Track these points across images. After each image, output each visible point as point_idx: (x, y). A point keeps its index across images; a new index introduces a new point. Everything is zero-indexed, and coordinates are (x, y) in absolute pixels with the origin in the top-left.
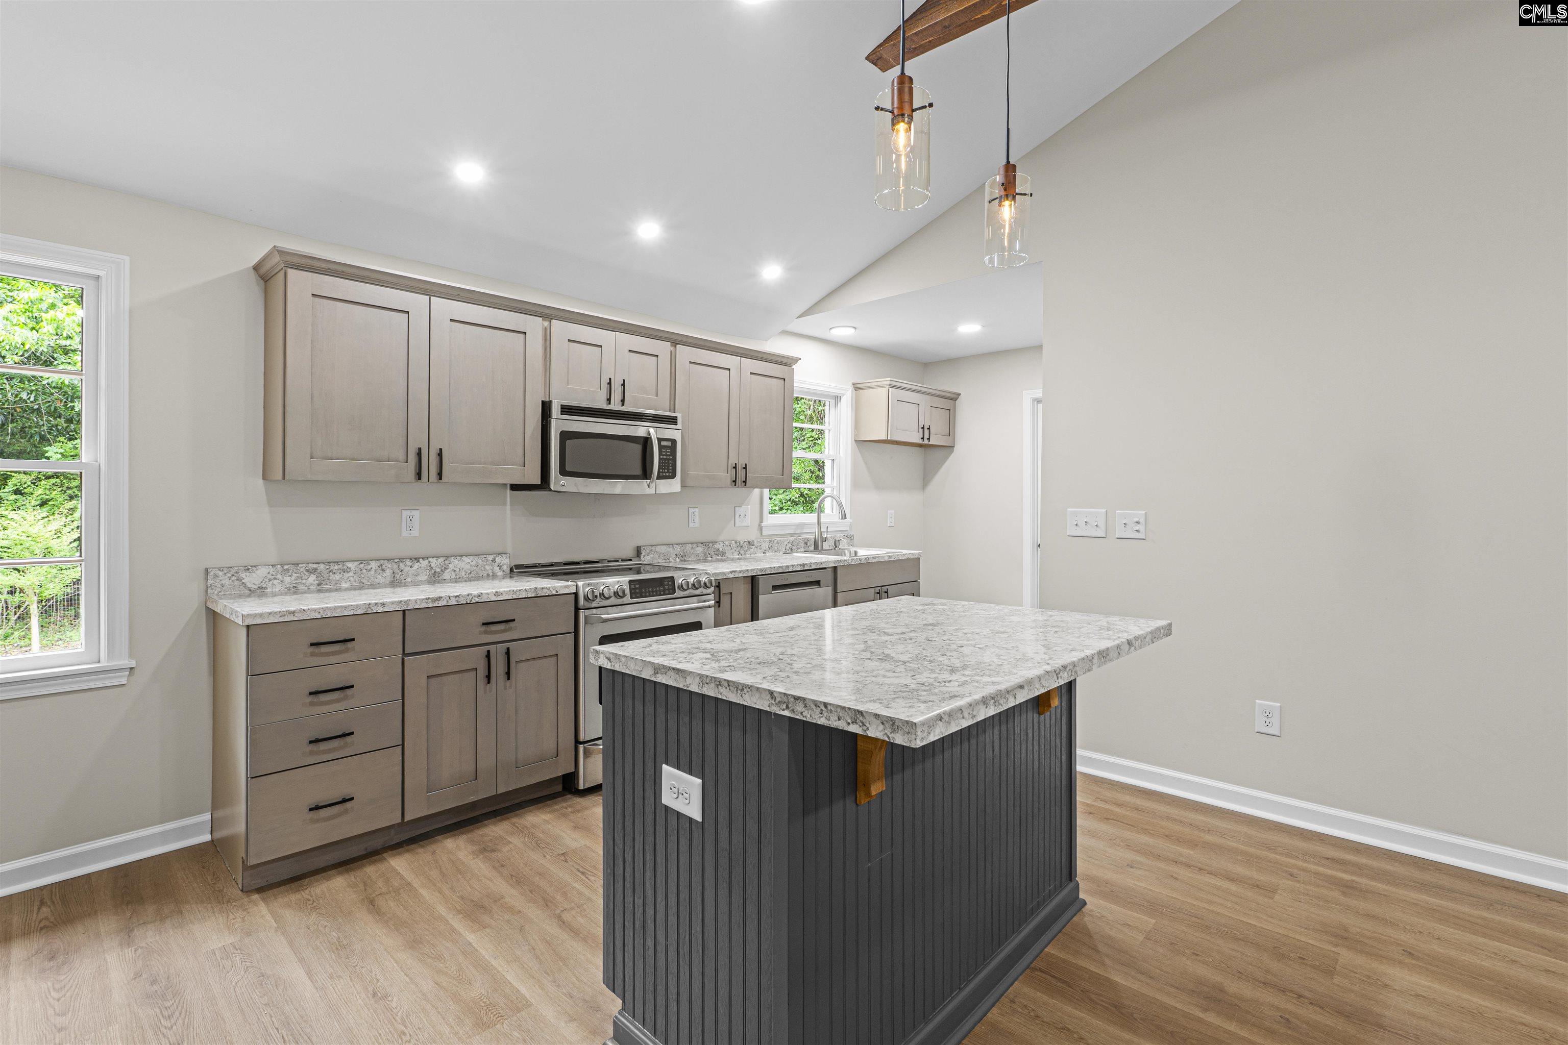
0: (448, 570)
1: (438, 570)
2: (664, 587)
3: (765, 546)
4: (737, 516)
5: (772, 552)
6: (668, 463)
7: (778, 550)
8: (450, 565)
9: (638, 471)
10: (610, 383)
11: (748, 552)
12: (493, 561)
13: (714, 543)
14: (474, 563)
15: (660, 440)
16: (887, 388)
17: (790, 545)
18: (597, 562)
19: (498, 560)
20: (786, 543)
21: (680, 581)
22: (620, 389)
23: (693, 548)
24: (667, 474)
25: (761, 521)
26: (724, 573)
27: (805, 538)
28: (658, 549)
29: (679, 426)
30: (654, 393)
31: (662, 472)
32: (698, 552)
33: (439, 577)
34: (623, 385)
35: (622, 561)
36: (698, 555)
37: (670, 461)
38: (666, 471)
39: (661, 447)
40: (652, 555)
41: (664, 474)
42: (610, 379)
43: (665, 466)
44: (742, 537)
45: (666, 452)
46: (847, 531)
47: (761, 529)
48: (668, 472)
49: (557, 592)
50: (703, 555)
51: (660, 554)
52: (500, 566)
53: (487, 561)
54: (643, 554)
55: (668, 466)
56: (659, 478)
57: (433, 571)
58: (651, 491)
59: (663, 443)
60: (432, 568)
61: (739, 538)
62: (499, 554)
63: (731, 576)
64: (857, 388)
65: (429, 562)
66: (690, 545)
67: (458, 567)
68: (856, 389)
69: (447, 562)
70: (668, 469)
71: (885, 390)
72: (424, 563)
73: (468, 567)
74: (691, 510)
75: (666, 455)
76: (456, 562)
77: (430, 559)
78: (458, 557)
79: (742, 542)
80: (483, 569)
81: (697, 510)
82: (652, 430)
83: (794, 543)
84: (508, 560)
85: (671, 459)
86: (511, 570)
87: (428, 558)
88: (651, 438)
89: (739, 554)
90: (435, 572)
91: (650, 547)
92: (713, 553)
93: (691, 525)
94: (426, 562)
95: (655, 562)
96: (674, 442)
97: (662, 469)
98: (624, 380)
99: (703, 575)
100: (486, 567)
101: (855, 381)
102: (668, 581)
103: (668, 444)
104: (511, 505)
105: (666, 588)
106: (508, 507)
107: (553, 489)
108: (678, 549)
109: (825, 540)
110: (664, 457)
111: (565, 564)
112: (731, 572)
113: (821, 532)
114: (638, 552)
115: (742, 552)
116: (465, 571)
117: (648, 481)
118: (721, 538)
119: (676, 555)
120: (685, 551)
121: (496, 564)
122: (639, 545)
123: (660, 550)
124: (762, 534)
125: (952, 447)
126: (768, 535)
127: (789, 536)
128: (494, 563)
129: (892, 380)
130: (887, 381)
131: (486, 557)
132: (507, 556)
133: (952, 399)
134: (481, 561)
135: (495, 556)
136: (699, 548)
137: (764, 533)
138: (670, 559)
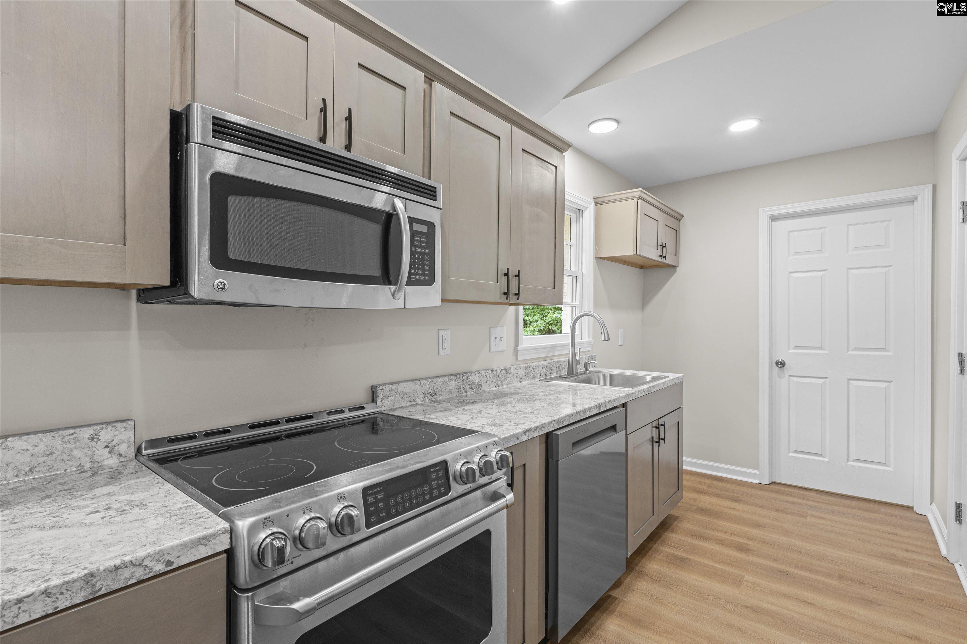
2: (431, 486)
3: (521, 373)
4: (493, 339)
5: (528, 380)
6: (424, 260)
7: (534, 377)
9: (376, 272)
10: (324, 110)
11: (505, 382)
12: (92, 438)
13: (468, 373)
14: (39, 450)
15: (412, 220)
16: (636, 200)
17: (545, 370)
18: (309, 417)
19: (106, 435)
20: (541, 368)
21: (458, 467)
22: (343, 126)
23: (445, 383)
24: (422, 278)
25: (517, 344)
26: (515, 436)
27: (558, 362)
28: (403, 387)
29: (439, 203)
30: (400, 147)
31: (415, 274)
32: (451, 388)
34: (349, 119)
35: (350, 410)
36: (450, 392)
37: (426, 258)
38: (420, 272)
39: (413, 234)
40: (392, 398)
41: (418, 278)
42: (324, 100)
43: (418, 265)
44: (499, 363)
45: (420, 242)
46: (589, 351)
47: (516, 352)
48: (423, 274)
49: (169, 563)
50: (457, 390)
51: (403, 395)
52: (110, 448)
53: (76, 440)
54: (381, 396)
55: (423, 265)
56: (410, 283)
58: (399, 304)
59: (416, 227)
61: (494, 367)
62: (107, 423)
63: (524, 438)
64: (598, 202)
66: (441, 379)
68: (597, 204)
70: (424, 270)
71: (633, 203)
73: (23, 458)
74: (442, 333)
75: (421, 247)
79: (498, 371)
80: (65, 457)
81: (448, 333)
82: (399, 204)
83: (548, 369)
84: (131, 434)
85: (427, 254)
86: (139, 451)
88: (398, 215)
89: (496, 385)
91: (390, 386)
92: (468, 387)
93: (442, 352)
96: (431, 226)
97: (415, 269)
98: (350, 110)
99: (490, 447)
100: (76, 453)
101: (597, 195)
102: (437, 471)
103: (424, 229)
105: (434, 484)
107: (196, 296)
108: (427, 386)
109: (578, 362)
110: (418, 249)
111: (253, 427)
112: (525, 432)
113: (574, 354)
114: (373, 394)
115: (499, 382)
116: (15, 468)
117: (393, 288)
118: (475, 368)
119: (424, 394)
120: (436, 387)
121: (101, 444)
122: (374, 383)
123: (400, 389)
124: (517, 360)
125: (676, 267)
126: (523, 360)
127: (542, 360)
128: (96, 442)
129: (641, 191)
130: (637, 192)
131: (74, 433)
132: (129, 422)
133: (679, 220)
134: (60, 442)
135: (98, 428)
136: (452, 382)
137: (520, 358)
138: (417, 400)
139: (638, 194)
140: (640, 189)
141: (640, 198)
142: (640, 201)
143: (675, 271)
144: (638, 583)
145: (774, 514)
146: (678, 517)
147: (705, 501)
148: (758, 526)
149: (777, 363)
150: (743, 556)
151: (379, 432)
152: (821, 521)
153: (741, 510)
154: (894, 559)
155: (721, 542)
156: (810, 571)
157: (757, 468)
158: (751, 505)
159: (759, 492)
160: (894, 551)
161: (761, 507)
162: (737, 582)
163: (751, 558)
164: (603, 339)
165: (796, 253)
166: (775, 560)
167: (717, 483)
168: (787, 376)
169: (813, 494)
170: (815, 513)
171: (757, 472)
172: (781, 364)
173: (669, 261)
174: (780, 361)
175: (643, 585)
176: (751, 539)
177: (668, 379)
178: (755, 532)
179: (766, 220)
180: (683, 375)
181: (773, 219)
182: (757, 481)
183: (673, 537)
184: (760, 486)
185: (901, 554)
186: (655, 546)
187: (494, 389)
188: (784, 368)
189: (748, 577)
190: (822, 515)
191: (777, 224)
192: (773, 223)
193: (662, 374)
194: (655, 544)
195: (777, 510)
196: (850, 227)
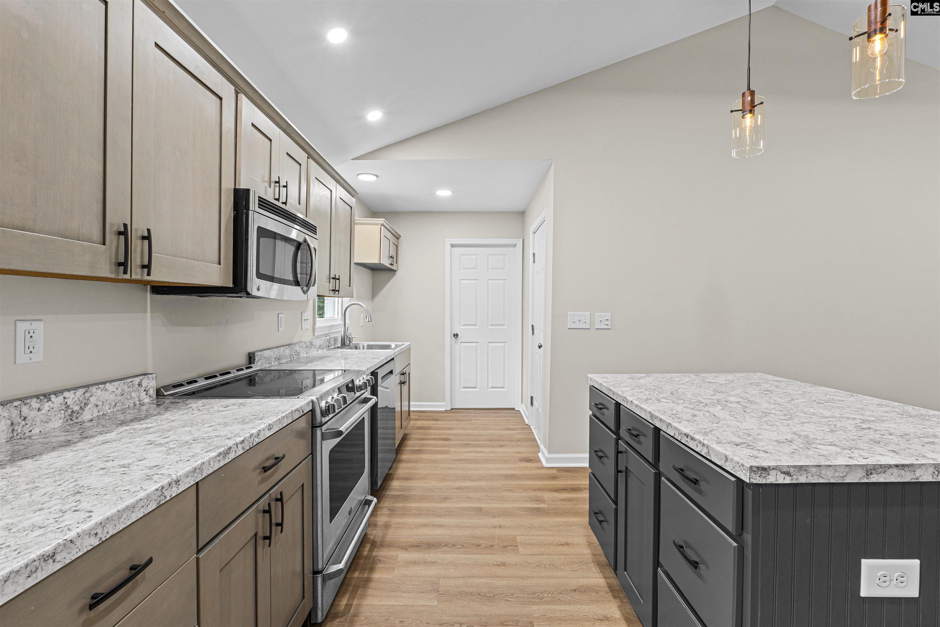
0: (89, 406)
1: (76, 408)
3: (317, 344)
4: (302, 321)
5: (321, 350)
7: (323, 348)
8: (91, 399)
9: (291, 278)
11: (310, 351)
12: (139, 385)
13: (294, 344)
14: (119, 392)
16: (380, 226)
17: (328, 343)
18: (229, 372)
19: (145, 382)
22: (284, 190)
25: (314, 324)
29: (317, 236)
32: (287, 355)
33: (77, 418)
40: (261, 361)
42: (279, 178)
44: (307, 338)
47: (314, 330)
50: (289, 356)
51: (266, 359)
52: (147, 390)
53: (133, 386)
54: (256, 360)
57: (70, 411)
60: (69, 407)
61: (305, 340)
62: (145, 374)
65: (65, 398)
66: (282, 349)
67: (101, 399)
69: (87, 395)
71: (378, 227)
72: (57, 401)
73: (112, 397)
74: (280, 316)
76: (99, 392)
77: (66, 394)
78: (101, 386)
79: (307, 343)
80: (129, 397)
81: (283, 316)
82: (308, 239)
84: (154, 382)
86: (159, 393)
87: (61, 392)
89: (306, 353)
90: (73, 412)
91: (261, 352)
92: (294, 354)
93: (280, 330)
94: (60, 399)
95: (263, 368)
100: (133, 394)
104: (152, 311)
106: (149, 314)
107: (252, 294)
108: (276, 353)
109: (347, 337)
112: (367, 369)
113: (345, 331)
114: (251, 358)
115: (308, 351)
116: (109, 403)
117: (304, 288)
118: (297, 340)
119: (275, 359)
120: (280, 354)
121: (143, 389)
122: (251, 350)
123: (265, 355)
124: (314, 335)
125: (395, 271)
126: (318, 336)
127: (325, 336)
128: (141, 387)
129: (384, 221)
130: (381, 221)
131: (132, 381)
132: (154, 375)
133: (398, 239)
134: (127, 387)
135: (141, 377)
136: (287, 350)
137: (316, 334)
138: (272, 362)
139: (382, 222)
140: (383, 219)
141: (382, 225)
142: (382, 227)
143: (395, 274)
144: (400, 465)
145: (457, 422)
146: (408, 434)
147: (420, 423)
148: (450, 429)
149: (454, 335)
150: (447, 442)
151: (256, 384)
152: (478, 421)
153: (440, 424)
154: (509, 429)
155: (435, 439)
156: (477, 441)
157: (444, 401)
158: (444, 421)
159: (447, 415)
160: (509, 426)
161: (450, 421)
162: (448, 452)
163: (451, 442)
164: (367, 320)
165: (464, 268)
166: (462, 441)
167: (423, 414)
168: (459, 342)
169: (473, 411)
170: (474, 418)
171: (444, 403)
172: (456, 336)
173: (394, 268)
174: (455, 333)
175: (402, 465)
176: (449, 435)
177: (404, 346)
178: (449, 432)
179: (449, 246)
180: (409, 343)
181: (453, 246)
182: (444, 409)
183: (410, 442)
184: (446, 411)
185: (511, 427)
186: (402, 449)
187: (306, 355)
188: (458, 338)
189: (452, 450)
190: (478, 419)
191: (455, 249)
192: (452, 248)
193: (400, 343)
194: (401, 447)
195: (457, 420)
196: (489, 256)
